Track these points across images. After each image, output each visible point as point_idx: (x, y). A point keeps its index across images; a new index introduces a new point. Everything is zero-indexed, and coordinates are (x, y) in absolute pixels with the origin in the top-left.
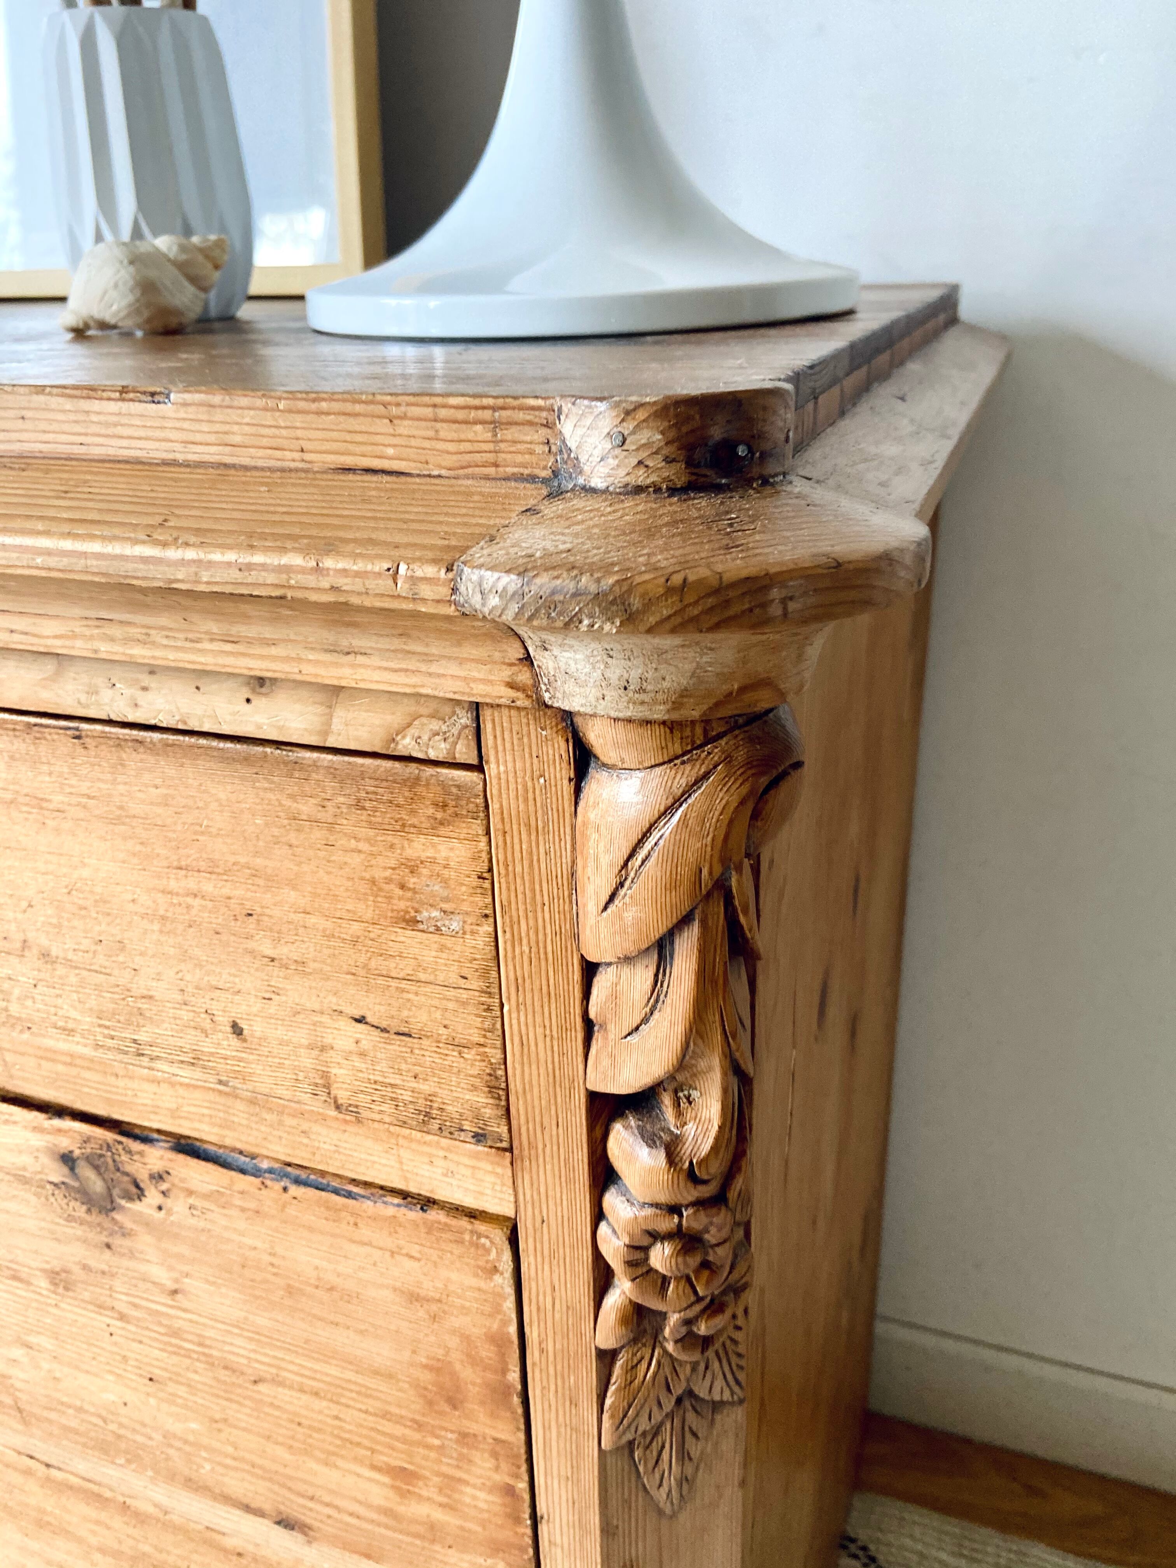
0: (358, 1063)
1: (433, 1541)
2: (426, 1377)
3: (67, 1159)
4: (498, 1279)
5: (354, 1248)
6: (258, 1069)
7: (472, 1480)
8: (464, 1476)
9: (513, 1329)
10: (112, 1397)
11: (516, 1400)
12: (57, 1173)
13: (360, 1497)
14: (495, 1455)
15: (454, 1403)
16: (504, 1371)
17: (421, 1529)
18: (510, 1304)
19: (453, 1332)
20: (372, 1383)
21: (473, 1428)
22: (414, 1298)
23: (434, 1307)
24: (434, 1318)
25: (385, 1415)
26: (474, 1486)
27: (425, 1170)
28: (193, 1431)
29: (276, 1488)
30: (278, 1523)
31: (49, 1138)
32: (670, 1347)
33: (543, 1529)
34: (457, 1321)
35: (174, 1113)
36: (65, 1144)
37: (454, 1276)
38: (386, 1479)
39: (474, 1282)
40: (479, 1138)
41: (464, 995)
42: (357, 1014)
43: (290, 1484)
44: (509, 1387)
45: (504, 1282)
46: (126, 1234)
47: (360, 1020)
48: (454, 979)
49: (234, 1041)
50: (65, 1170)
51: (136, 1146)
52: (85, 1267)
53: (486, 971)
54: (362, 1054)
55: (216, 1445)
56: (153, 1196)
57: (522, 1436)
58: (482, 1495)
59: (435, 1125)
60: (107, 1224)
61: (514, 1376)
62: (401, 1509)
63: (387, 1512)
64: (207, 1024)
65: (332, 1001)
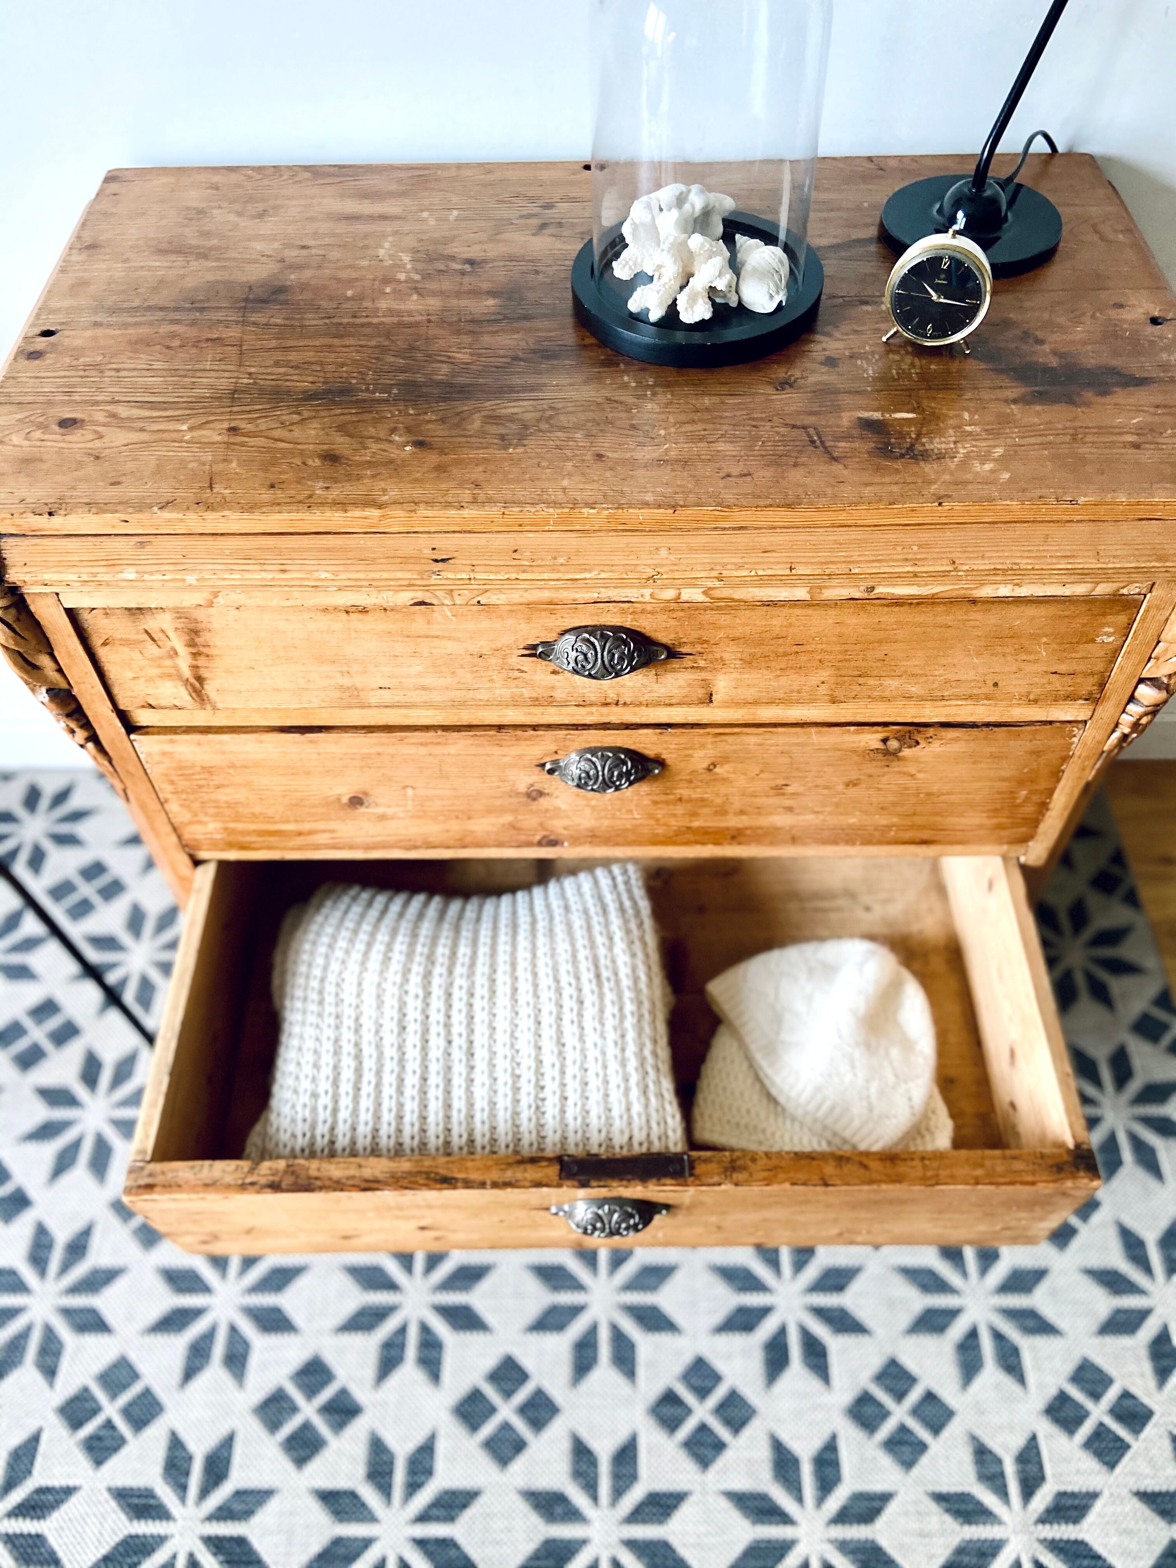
2: (1025, 776)
3: (885, 740)
12: (875, 744)
15: (1032, 782)
16: (1060, 766)
19: (1046, 759)
20: (996, 784)
21: (1037, 787)
22: (1034, 752)
23: (1040, 754)
24: (1039, 756)
25: (999, 793)
26: (1026, 807)
27: (1057, 713)
28: (894, 822)
29: (926, 831)
30: (918, 843)
31: (880, 734)
33: (1049, 813)
34: (1048, 756)
35: (948, 716)
36: (887, 735)
37: (1054, 742)
39: (1063, 742)
40: (1086, 699)
42: (1054, 671)
43: (935, 828)
46: (901, 759)
47: (1055, 673)
49: (992, 688)
50: (881, 744)
51: (923, 729)
52: (869, 777)
56: (922, 744)
59: (1069, 699)
60: (892, 758)
64: (981, 684)
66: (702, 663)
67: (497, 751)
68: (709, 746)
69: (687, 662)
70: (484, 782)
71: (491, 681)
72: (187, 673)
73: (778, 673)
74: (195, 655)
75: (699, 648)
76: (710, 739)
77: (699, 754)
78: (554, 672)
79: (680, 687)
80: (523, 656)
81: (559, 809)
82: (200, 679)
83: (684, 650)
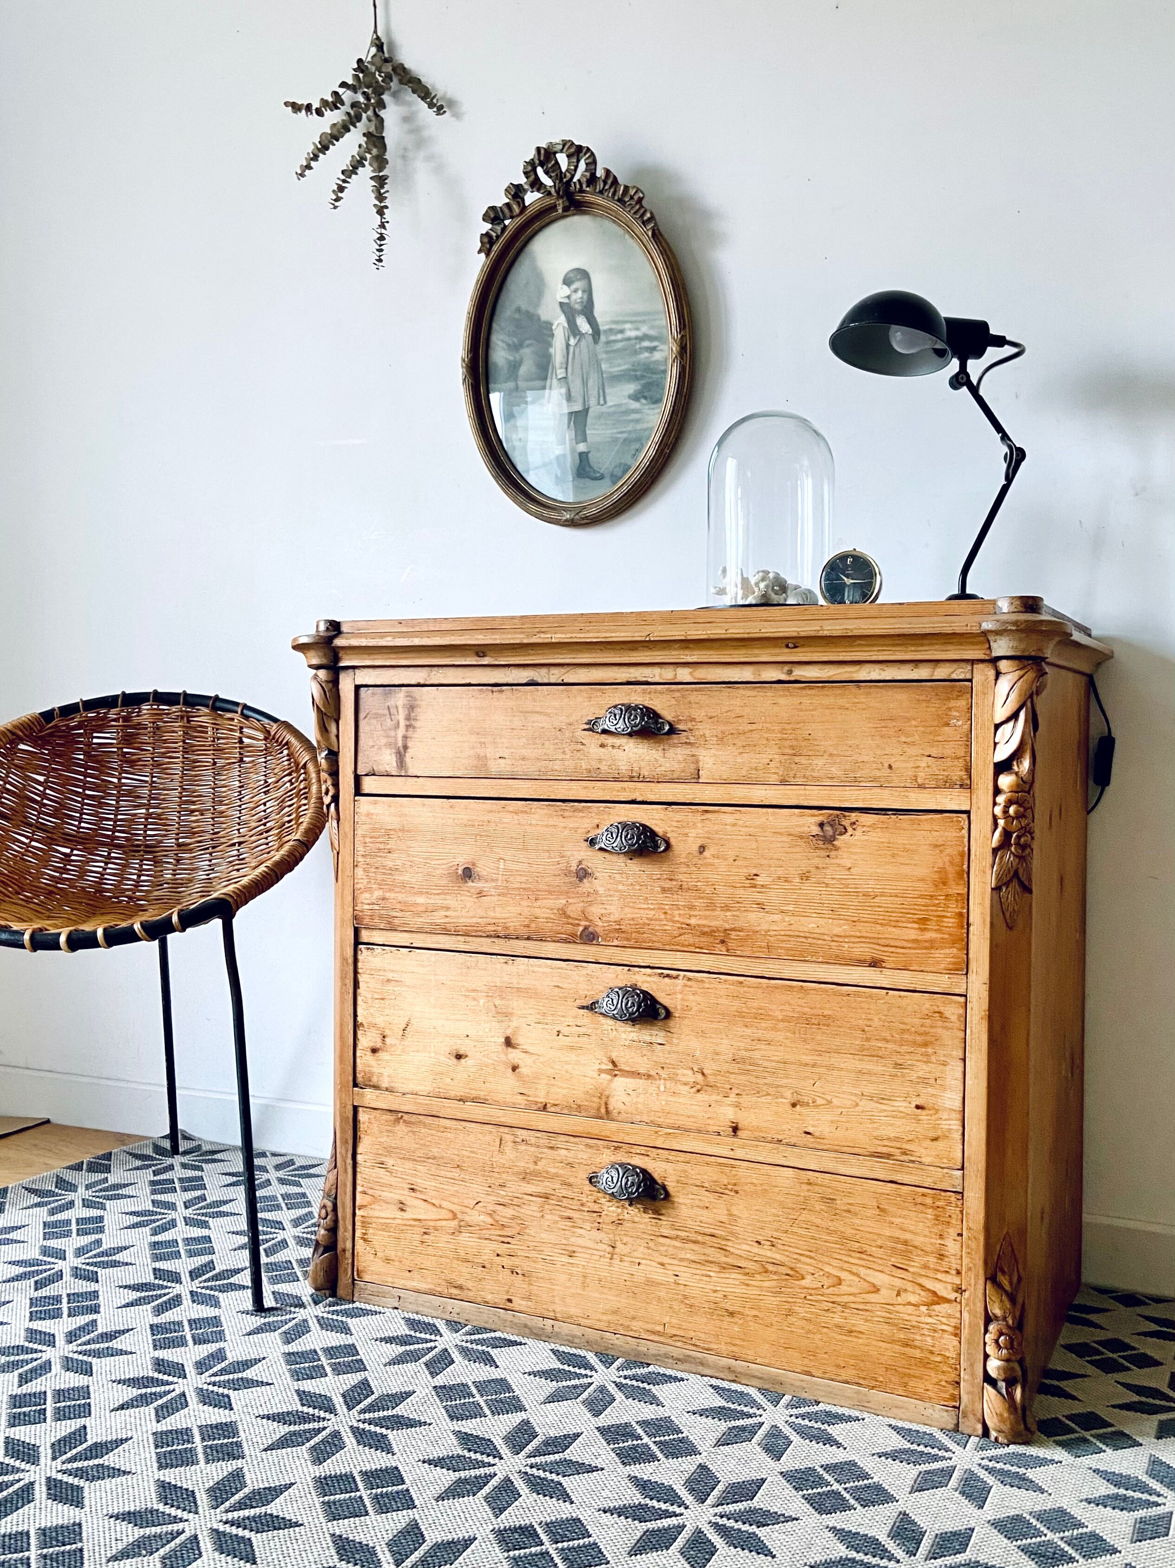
0: (927, 769)
1: (932, 948)
2: (936, 876)
3: (821, 825)
4: (963, 831)
5: (918, 833)
6: (894, 778)
7: (949, 914)
8: (945, 914)
9: (966, 849)
10: (813, 925)
11: (965, 875)
12: (816, 830)
13: (906, 938)
14: (957, 901)
15: (944, 884)
16: (963, 865)
17: (927, 944)
18: (966, 840)
19: (948, 855)
20: (916, 884)
21: (951, 892)
22: (936, 846)
23: (942, 848)
24: (941, 851)
25: (921, 897)
26: (948, 917)
27: (944, 801)
28: (845, 930)
29: (874, 946)
30: (870, 966)
31: (816, 818)
32: (1013, 849)
33: (971, 928)
34: (949, 851)
35: (864, 800)
36: (821, 819)
37: (949, 834)
38: (916, 926)
39: (955, 834)
40: (961, 786)
41: (960, 743)
42: (928, 754)
43: (880, 941)
44: (963, 871)
45: (965, 832)
46: (837, 849)
47: (929, 756)
48: (958, 739)
49: (889, 771)
50: (819, 829)
51: (847, 814)
52: (818, 868)
53: (967, 735)
54: (928, 767)
55: (853, 933)
56: (850, 830)
57: (966, 890)
58: (952, 920)
59: (948, 785)
60: (830, 846)
61: (965, 867)
62: (920, 938)
63: (915, 941)
64: (880, 766)
65: (922, 752)
66: (692, 740)
67: (561, 822)
68: (699, 825)
69: (683, 737)
70: (550, 857)
71: (564, 753)
72: (400, 744)
73: (741, 750)
74: (408, 727)
75: (690, 725)
76: (699, 817)
77: (693, 833)
78: (602, 746)
79: (679, 762)
80: (584, 730)
81: (596, 892)
82: (405, 747)
83: (681, 727)
